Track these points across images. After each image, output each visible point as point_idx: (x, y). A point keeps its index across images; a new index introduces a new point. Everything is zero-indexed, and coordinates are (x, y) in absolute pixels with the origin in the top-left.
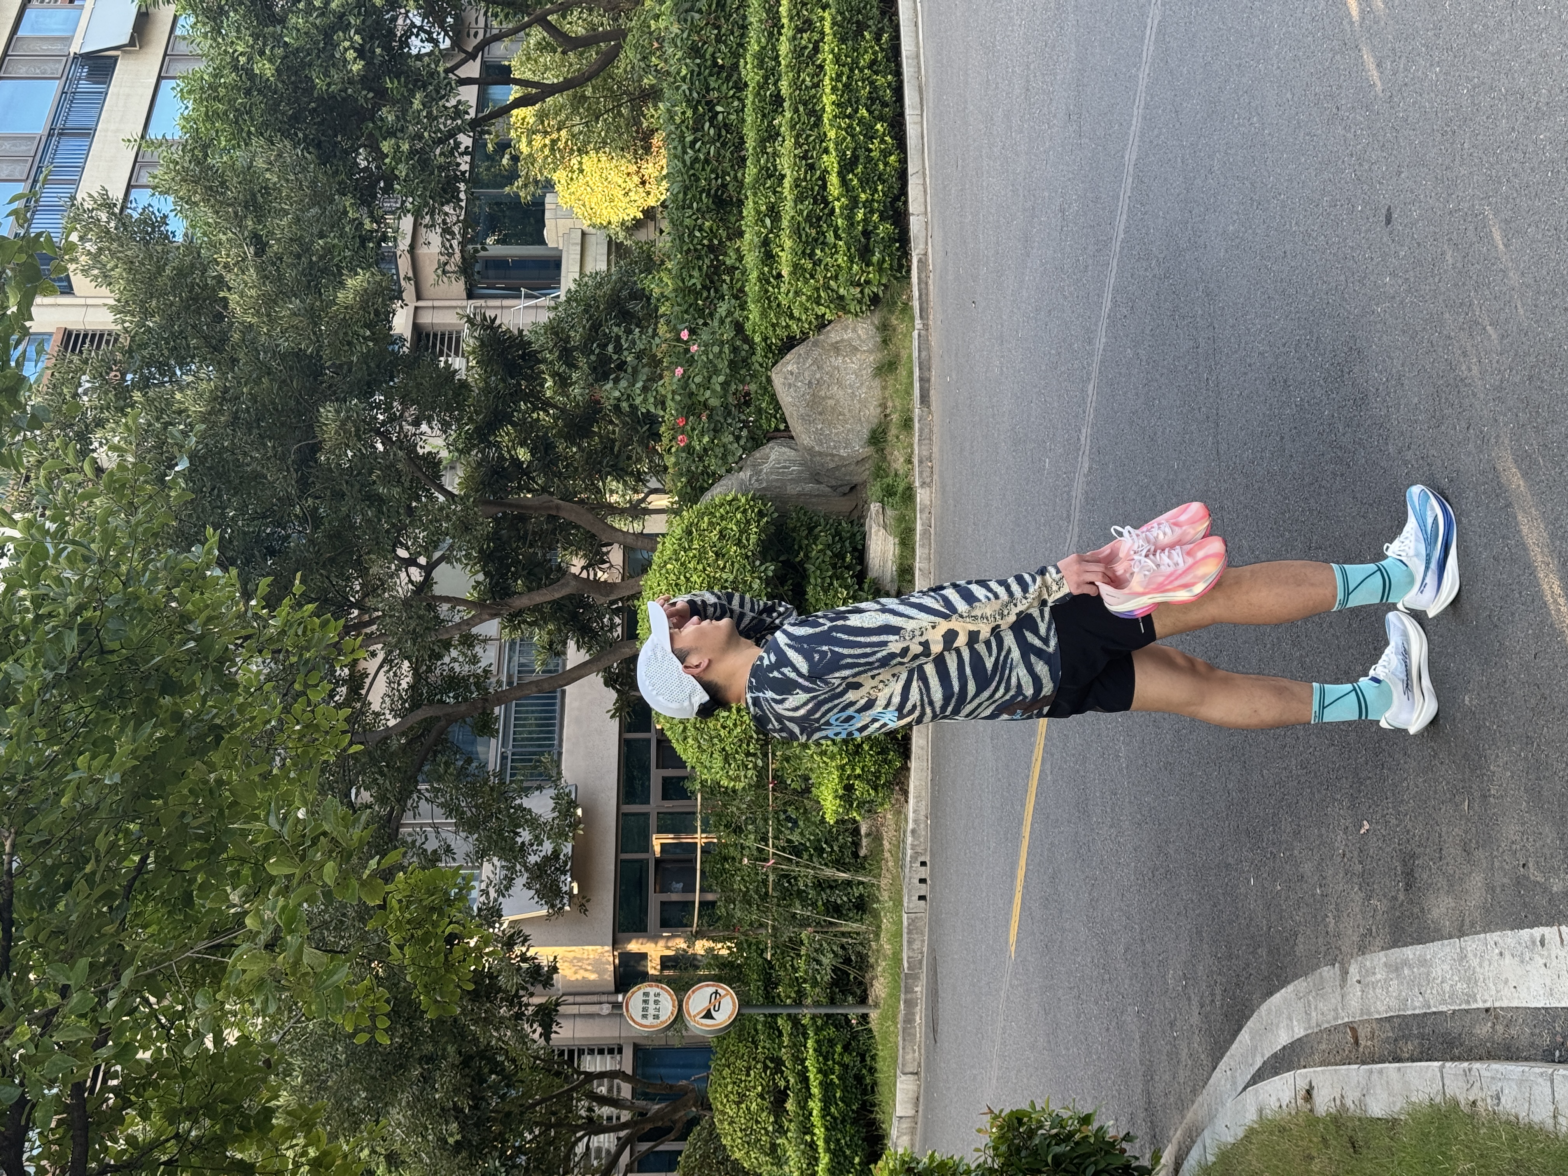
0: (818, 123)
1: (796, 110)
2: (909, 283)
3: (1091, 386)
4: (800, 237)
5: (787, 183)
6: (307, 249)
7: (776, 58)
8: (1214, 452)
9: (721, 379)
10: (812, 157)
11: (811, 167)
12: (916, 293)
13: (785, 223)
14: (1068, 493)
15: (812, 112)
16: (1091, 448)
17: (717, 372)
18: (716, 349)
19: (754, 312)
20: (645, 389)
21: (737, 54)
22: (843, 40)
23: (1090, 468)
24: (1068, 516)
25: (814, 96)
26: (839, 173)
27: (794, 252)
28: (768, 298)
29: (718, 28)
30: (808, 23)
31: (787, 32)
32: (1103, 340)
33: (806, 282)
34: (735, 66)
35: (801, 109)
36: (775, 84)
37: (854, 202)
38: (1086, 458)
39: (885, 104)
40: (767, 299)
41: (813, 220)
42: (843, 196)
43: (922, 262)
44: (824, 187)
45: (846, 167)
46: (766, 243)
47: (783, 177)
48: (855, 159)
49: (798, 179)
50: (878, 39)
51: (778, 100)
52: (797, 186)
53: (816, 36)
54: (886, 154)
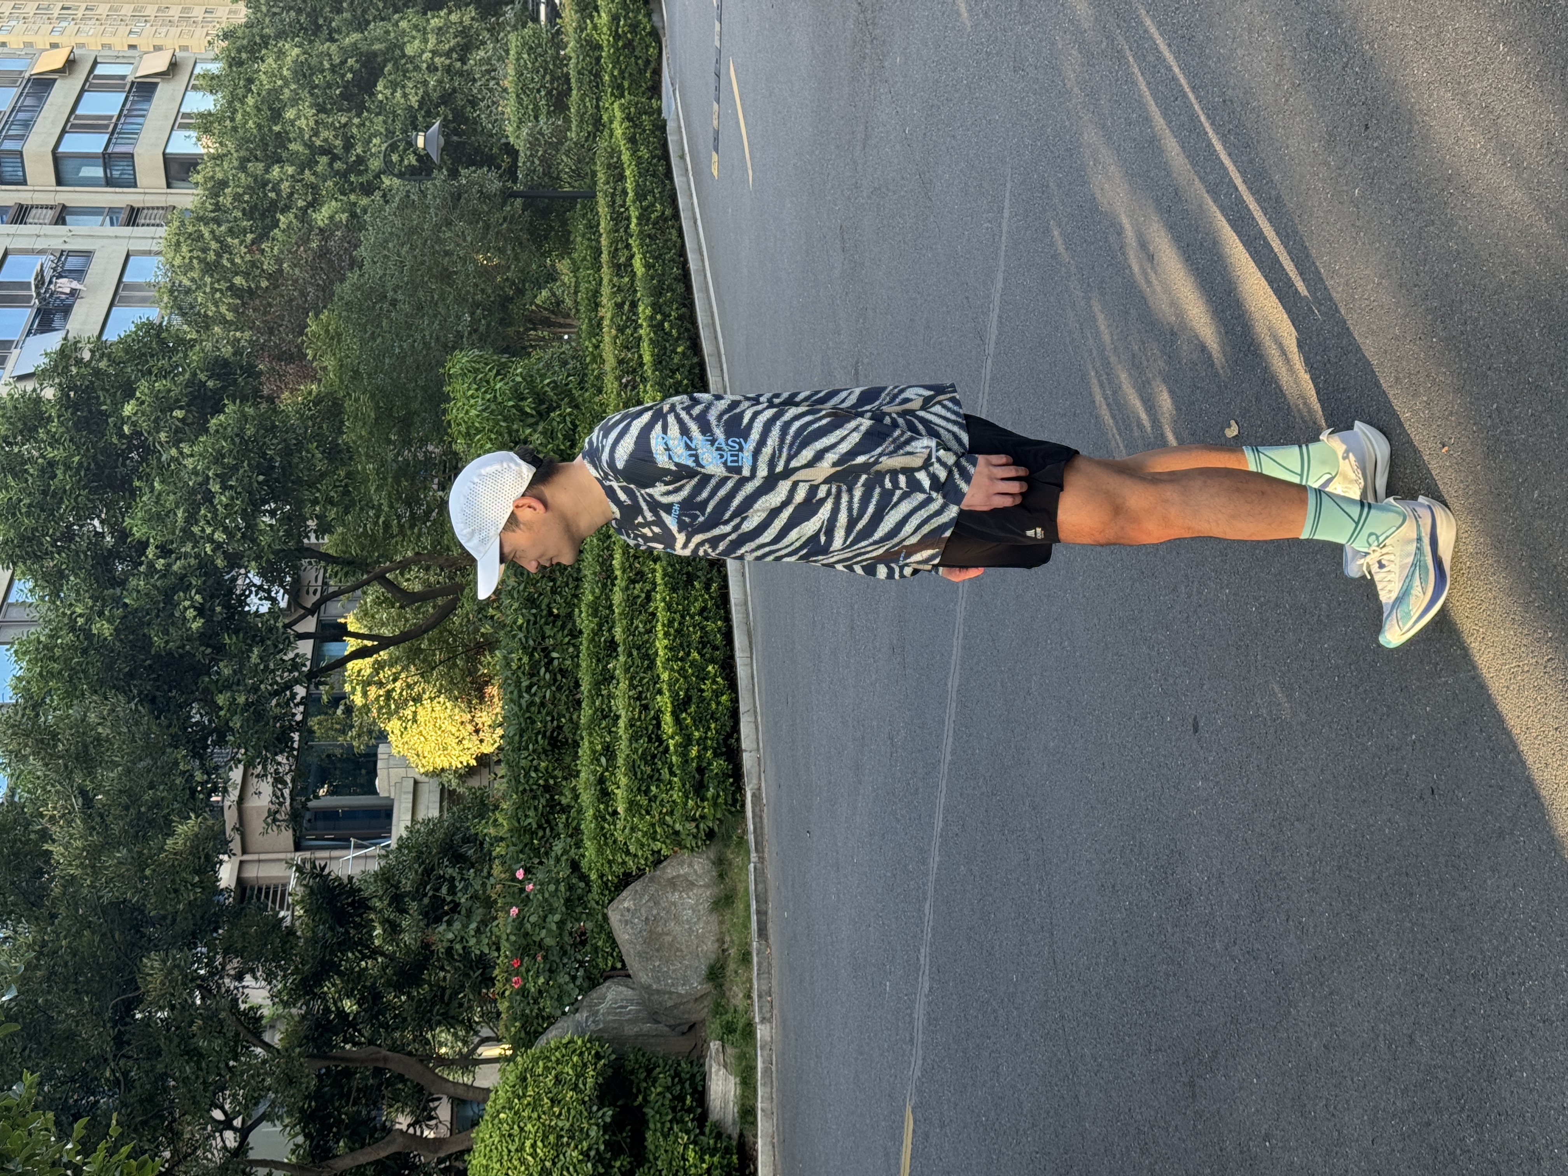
0: (652, 666)
1: (630, 655)
2: (744, 818)
3: (927, 906)
4: (635, 774)
5: (622, 723)
6: (135, 800)
7: (610, 607)
8: (1051, 962)
9: (557, 917)
10: (646, 698)
11: (646, 707)
12: (751, 827)
13: (620, 761)
14: (910, 1015)
15: (646, 656)
16: (931, 967)
17: (552, 911)
18: (552, 887)
19: (590, 850)
20: (478, 931)
21: (571, 604)
22: (674, 590)
23: (931, 988)
24: (912, 1040)
25: (647, 641)
26: (674, 713)
27: (630, 789)
28: (604, 835)
29: (554, 580)
30: (641, 575)
31: (620, 583)
32: (937, 859)
33: (642, 818)
34: (570, 615)
35: (635, 653)
36: (610, 630)
37: (688, 741)
38: (926, 978)
39: (715, 648)
40: (603, 837)
41: (649, 758)
42: (677, 734)
43: (756, 797)
44: (658, 726)
45: (680, 706)
46: (601, 781)
47: (618, 717)
48: (688, 700)
49: (633, 718)
50: (707, 587)
51: (612, 645)
52: (632, 726)
53: (648, 587)
54: (717, 694)
